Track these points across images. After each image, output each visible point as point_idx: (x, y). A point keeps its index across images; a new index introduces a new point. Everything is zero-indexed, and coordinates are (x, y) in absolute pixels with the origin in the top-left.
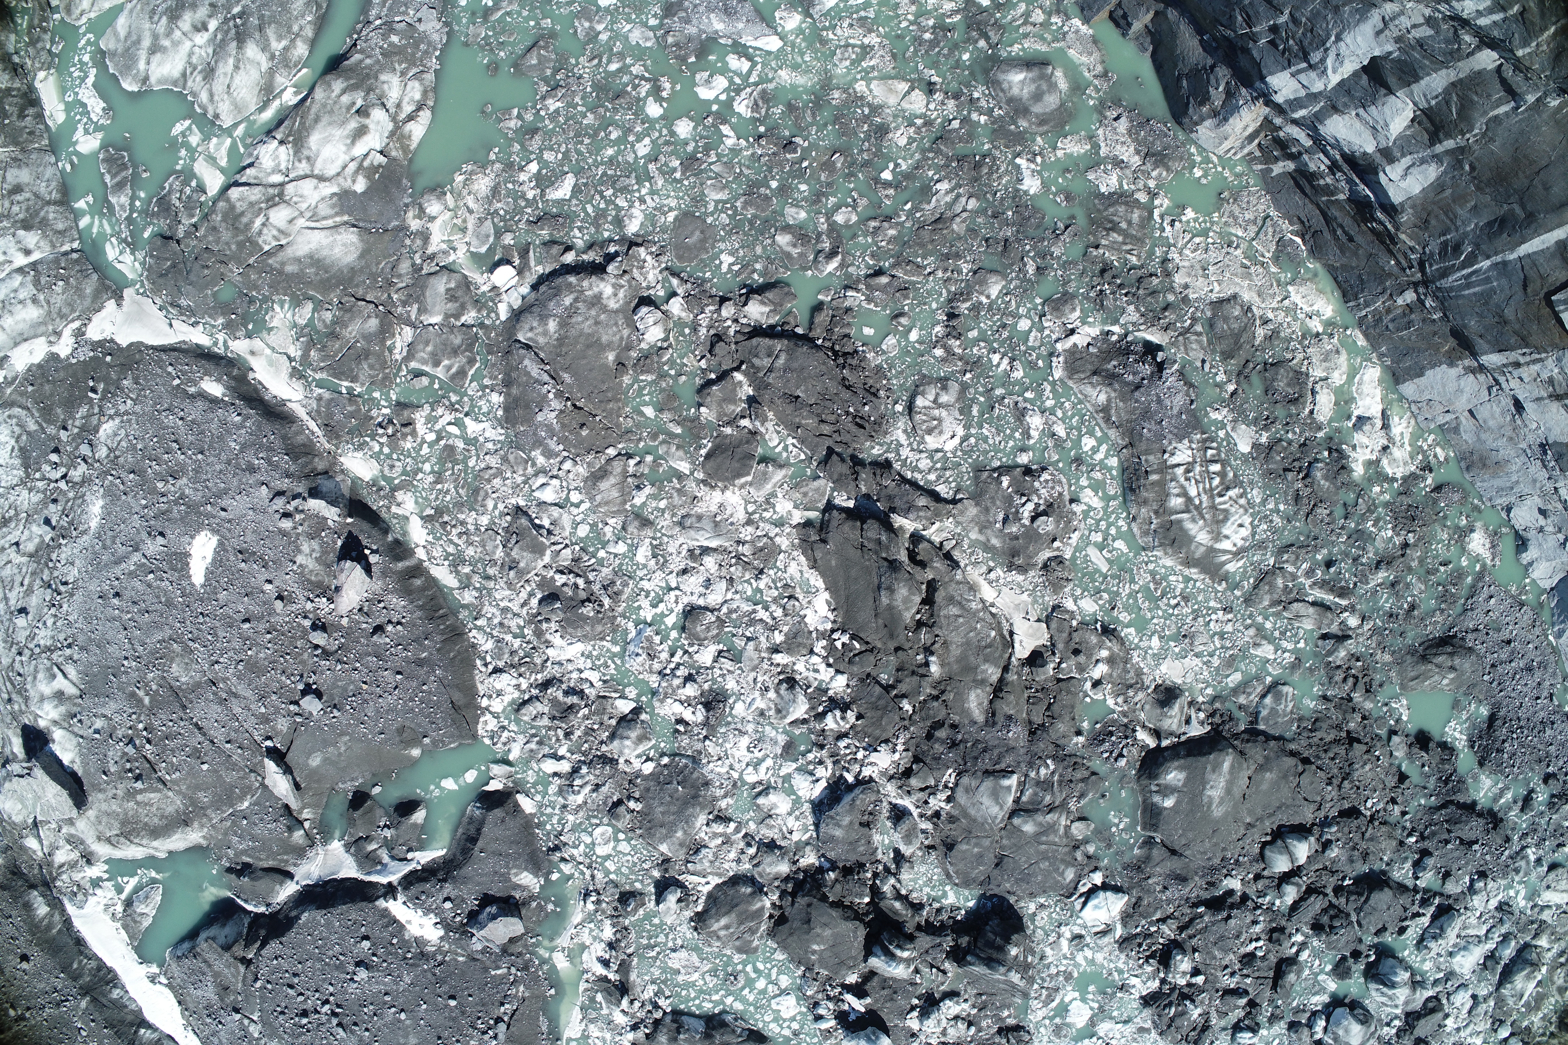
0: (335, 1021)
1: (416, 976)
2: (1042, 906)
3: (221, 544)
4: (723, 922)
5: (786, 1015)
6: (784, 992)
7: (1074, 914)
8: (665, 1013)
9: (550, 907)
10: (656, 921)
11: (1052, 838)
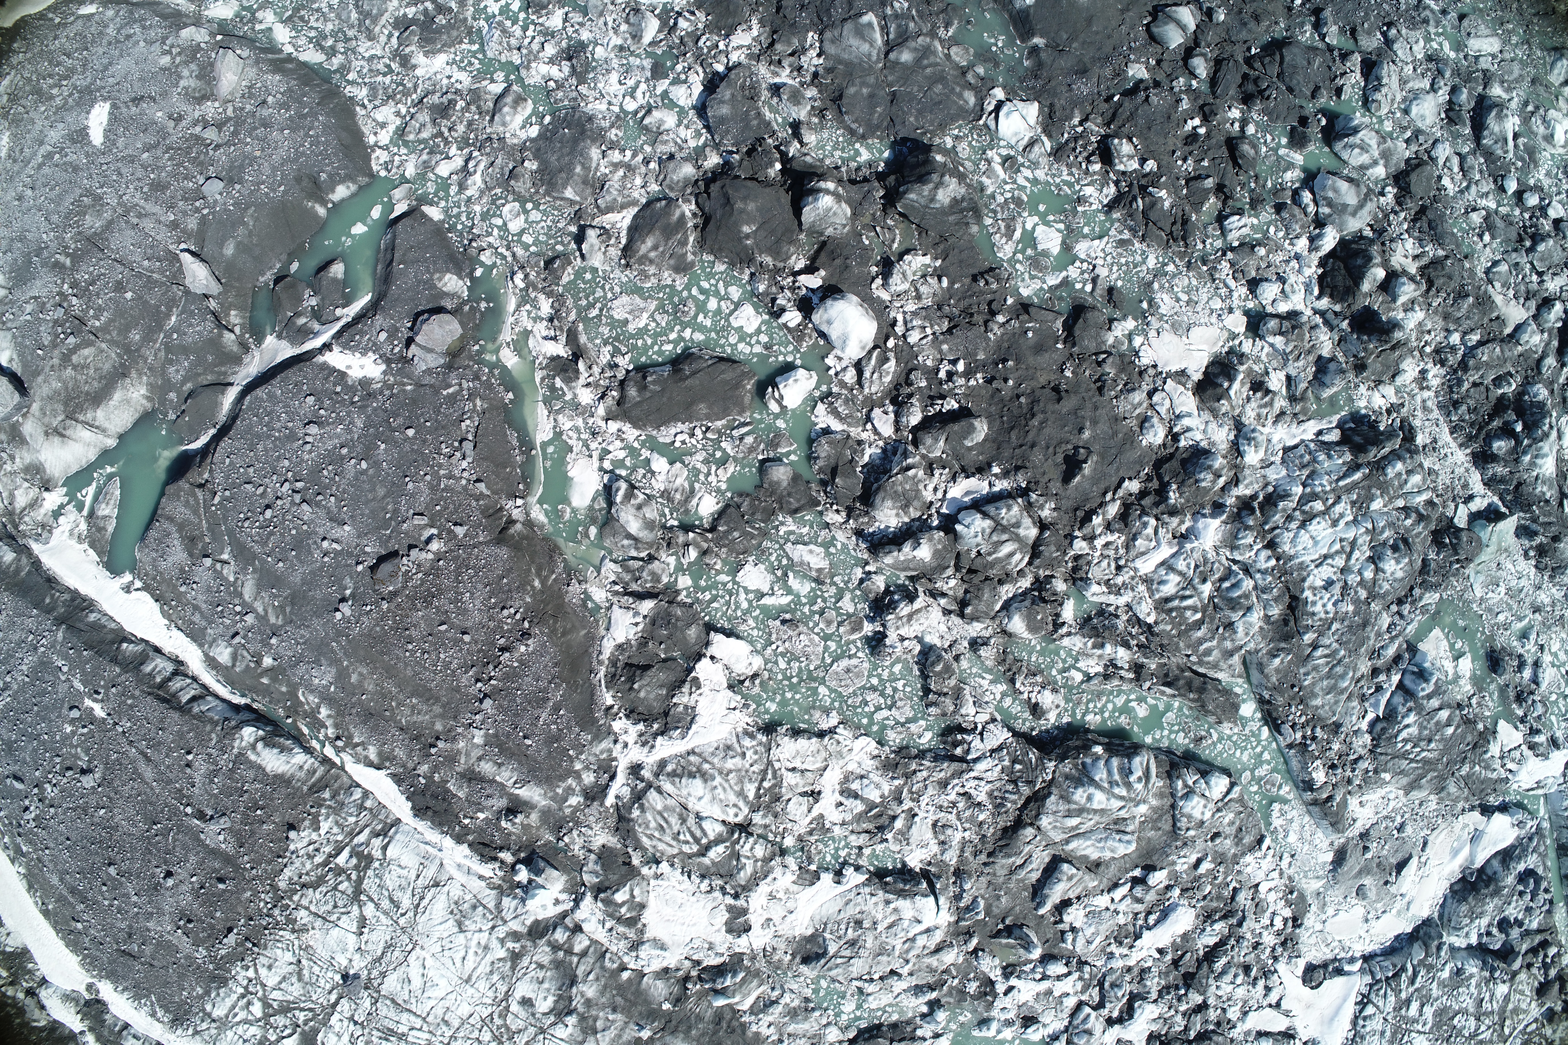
0: (297, 498)
1: (368, 417)
2: (957, 137)
3: (114, 106)
4: (649, 242)
5: (750, 329)
6: (737, 305)
7: (993, 136)
8: (628, 371)
9: (483, 305)
10: (588, 276)
11: (932, 59)
